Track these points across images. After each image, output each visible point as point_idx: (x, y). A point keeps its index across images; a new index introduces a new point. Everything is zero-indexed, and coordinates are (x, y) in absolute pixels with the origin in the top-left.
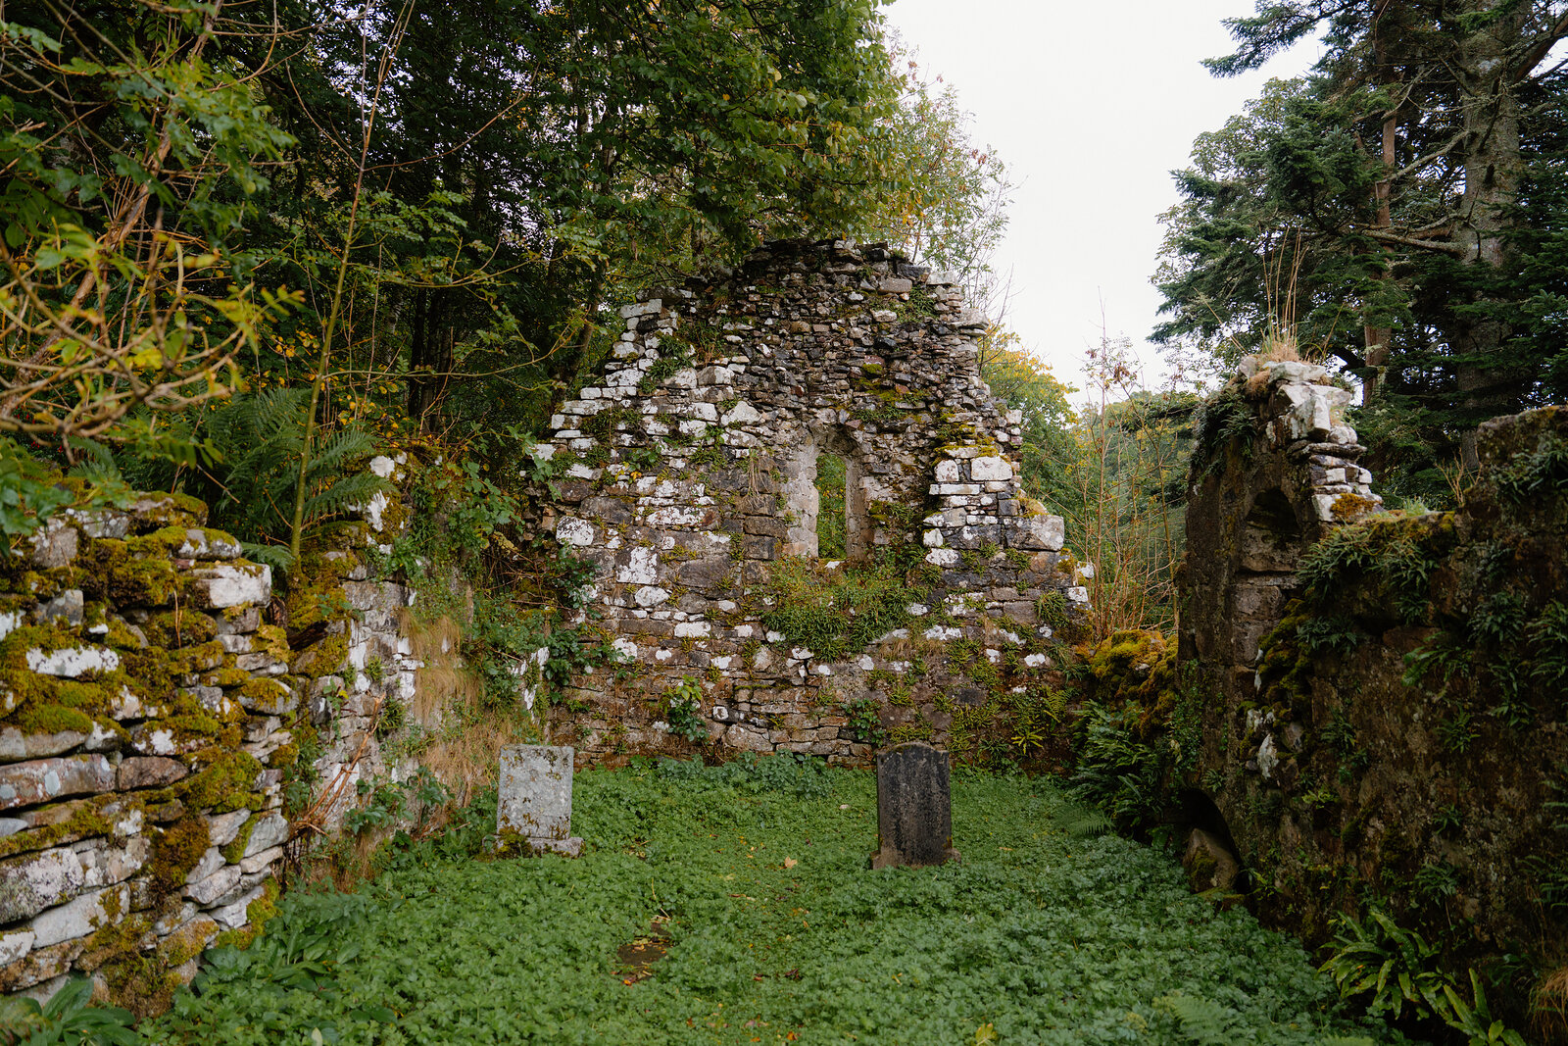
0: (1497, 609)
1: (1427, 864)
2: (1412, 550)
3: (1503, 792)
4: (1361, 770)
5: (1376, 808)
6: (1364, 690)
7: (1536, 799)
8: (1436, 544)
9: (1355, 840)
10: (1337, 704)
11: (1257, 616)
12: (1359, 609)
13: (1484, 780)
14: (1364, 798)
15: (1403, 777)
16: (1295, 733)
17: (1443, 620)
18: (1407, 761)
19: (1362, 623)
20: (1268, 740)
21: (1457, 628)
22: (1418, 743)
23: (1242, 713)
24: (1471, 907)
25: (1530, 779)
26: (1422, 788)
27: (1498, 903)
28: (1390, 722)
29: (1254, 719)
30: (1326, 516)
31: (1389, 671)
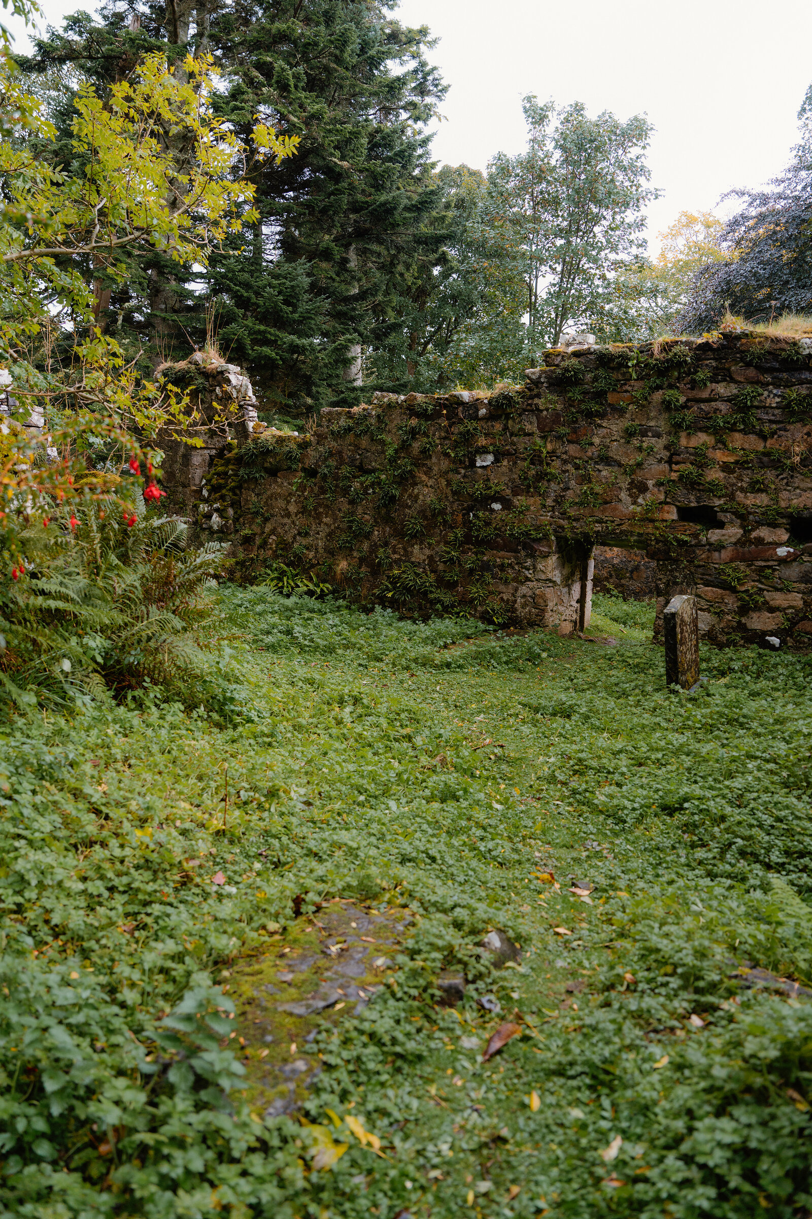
0: (327, 467)
1: (296, 545)
2: (295, 447)
3: (324, 520)
4: (267, 520)
5: (273, 532)
6: (269, 493)
7: (335, 520)
8: (304, 445)
9: (264, 545)
10: (254, 499)
11: (200, 466)
12: (267, 465)
13: (318, 517)
14: (267, 530)
15: (286, 520)
16: (231, 511)
17: (304, 470)
18: (288, 515)
19: (267, 470)
20: (215, 515)
21: (311, 473)
22: (292, 508)
23: (196, 507)
24: (311, 555)
25: (334, 514)
26: (293, 522)
27: (321, 551)
28: (281, 503)
29: (204, 508)
30: (251, 430)
31: (281, 486)
